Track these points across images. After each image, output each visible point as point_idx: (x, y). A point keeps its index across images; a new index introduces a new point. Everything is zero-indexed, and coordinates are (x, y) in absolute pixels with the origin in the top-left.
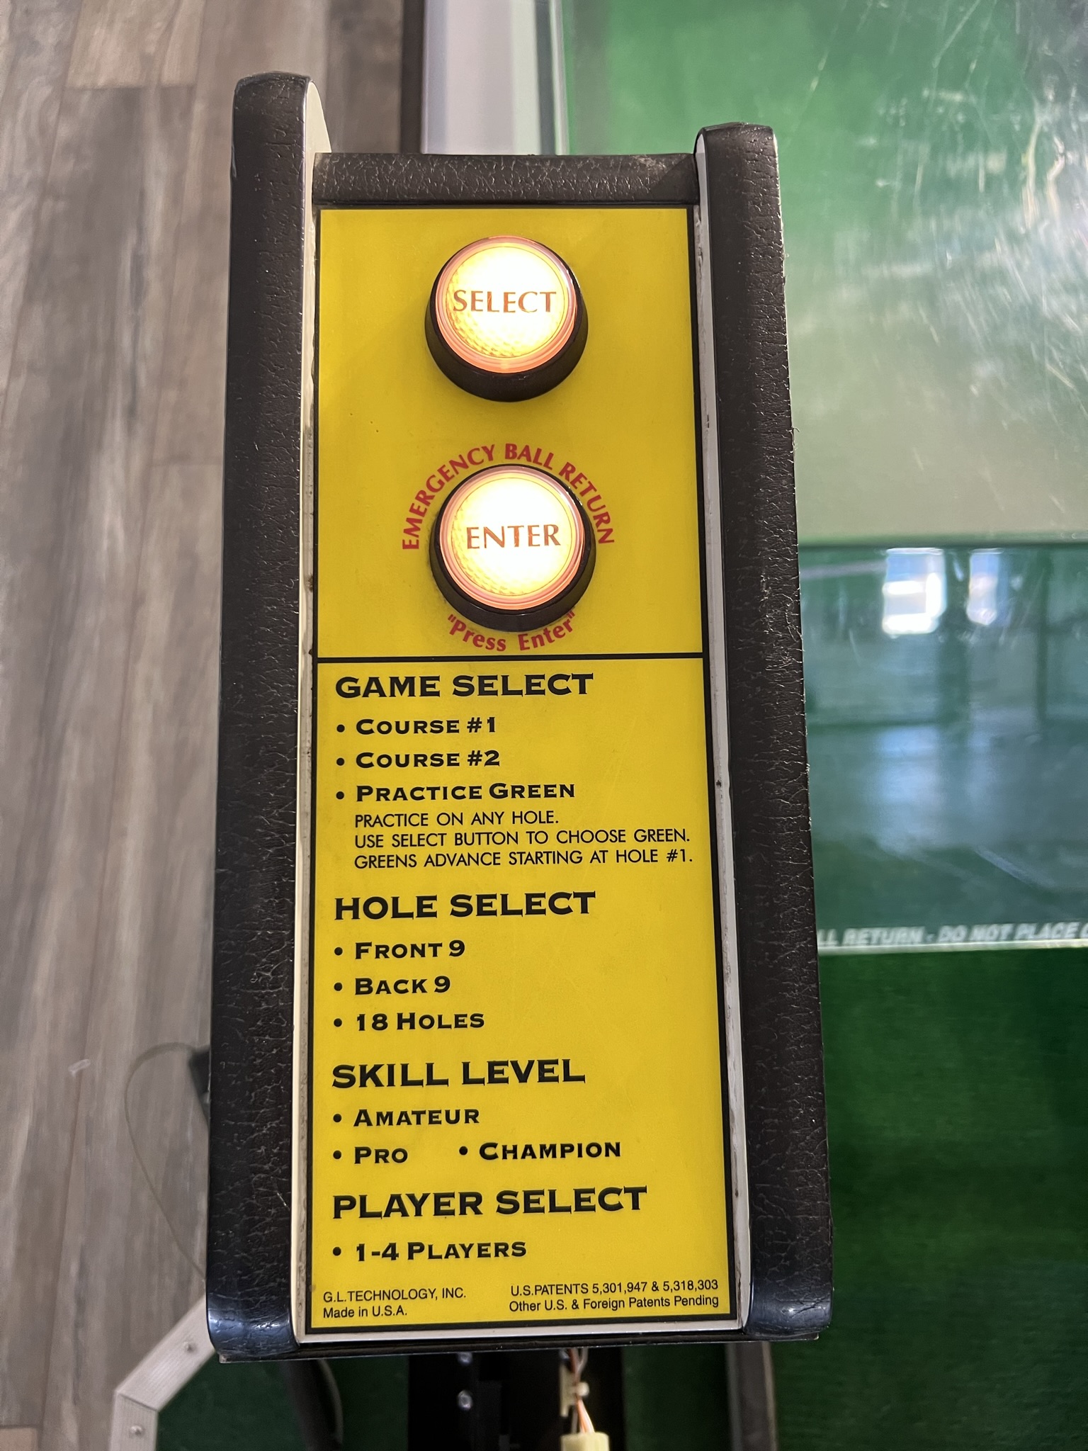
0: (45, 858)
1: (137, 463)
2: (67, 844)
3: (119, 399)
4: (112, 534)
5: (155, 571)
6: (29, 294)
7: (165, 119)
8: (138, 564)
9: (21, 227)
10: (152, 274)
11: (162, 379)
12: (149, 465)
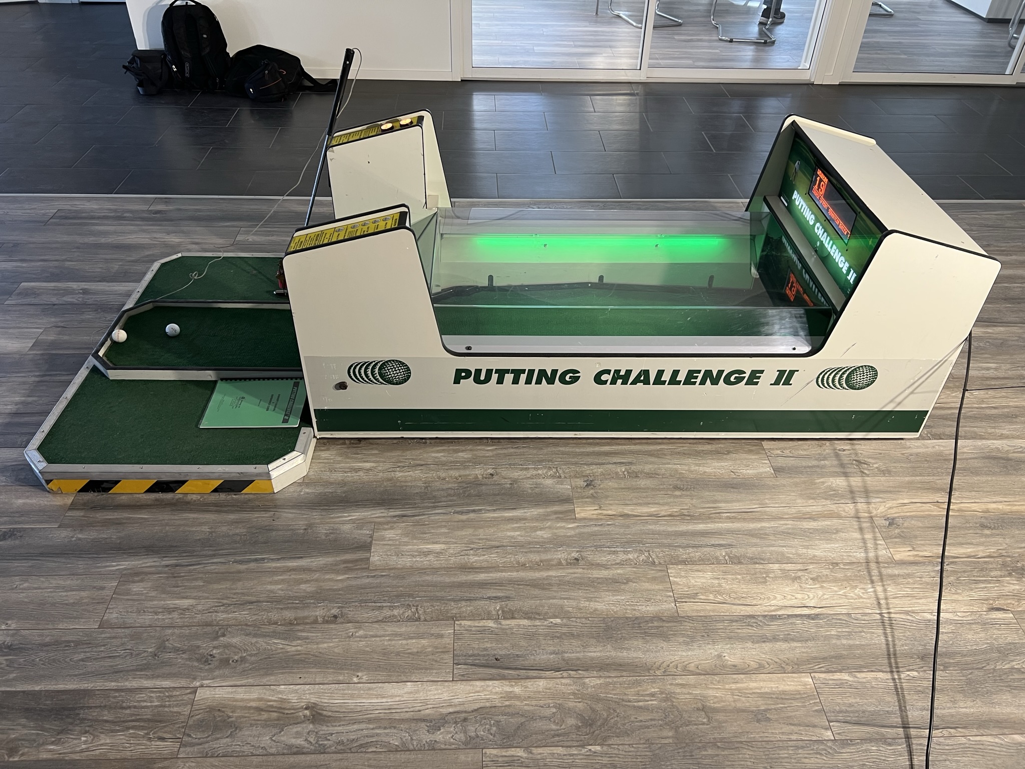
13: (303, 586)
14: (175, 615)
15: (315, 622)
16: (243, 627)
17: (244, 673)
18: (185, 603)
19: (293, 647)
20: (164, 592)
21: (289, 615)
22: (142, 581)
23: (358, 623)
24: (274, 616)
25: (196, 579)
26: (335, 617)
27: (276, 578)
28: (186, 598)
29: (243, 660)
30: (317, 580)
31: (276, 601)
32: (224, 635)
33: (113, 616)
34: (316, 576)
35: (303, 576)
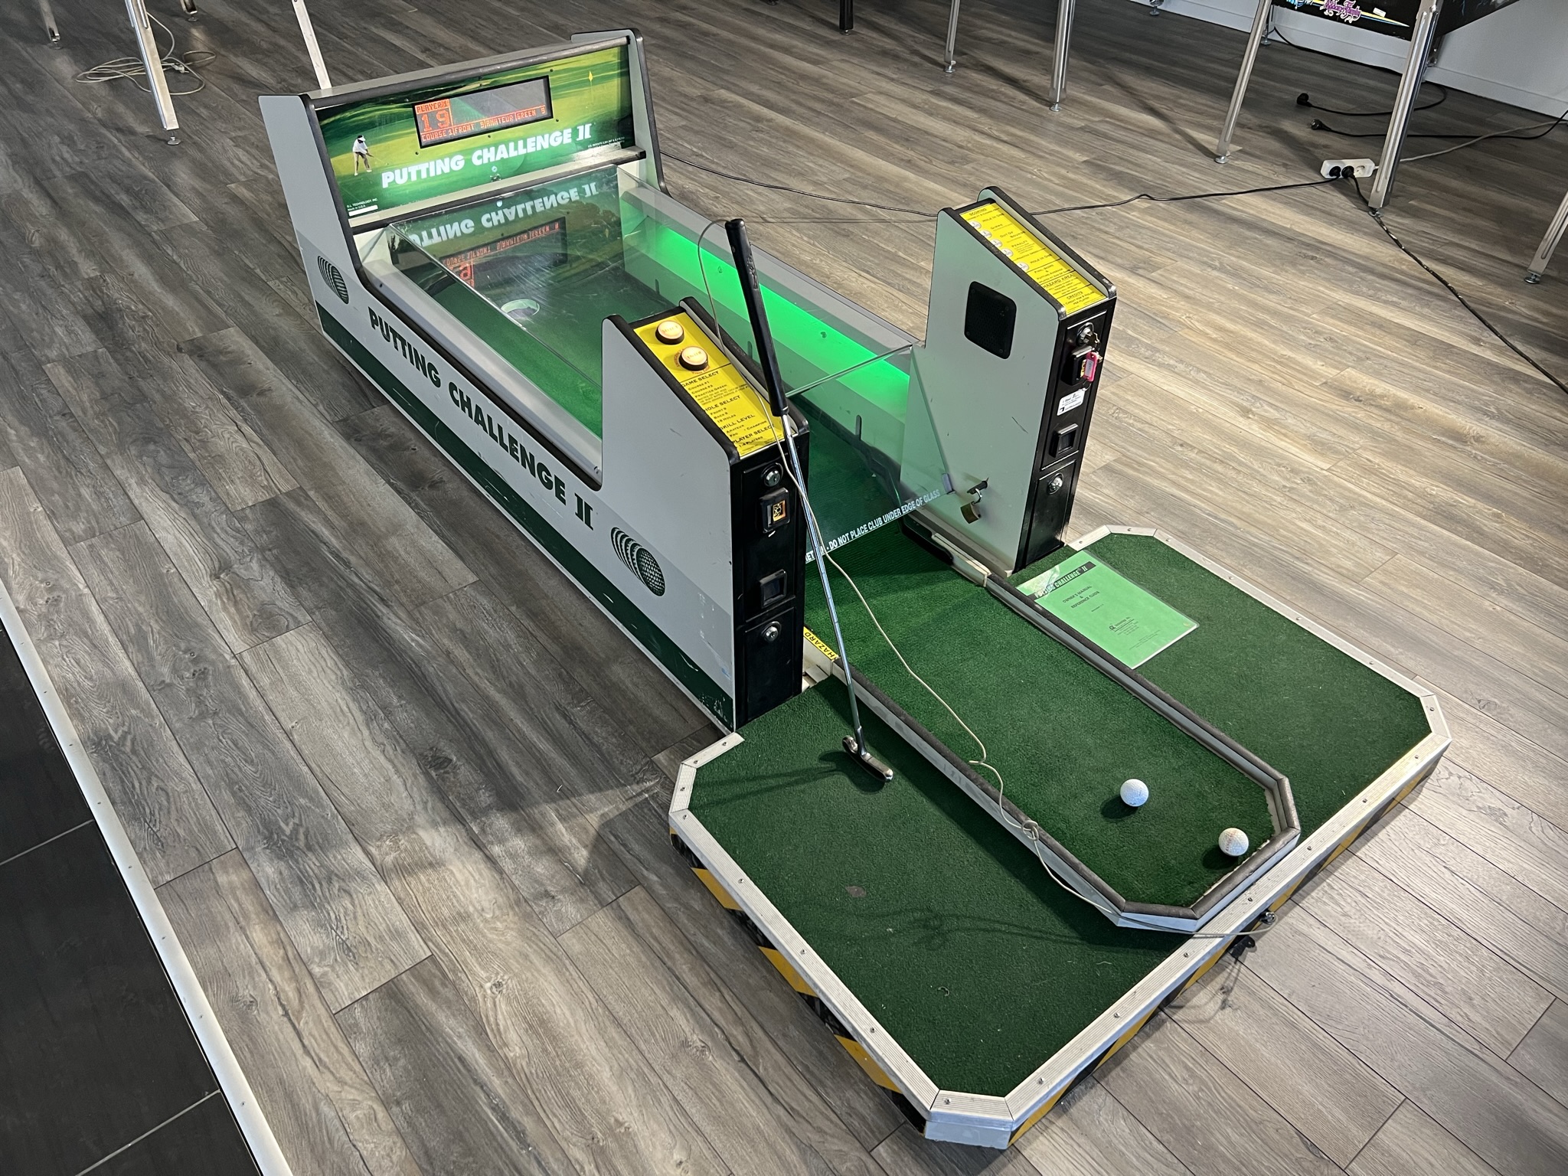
0: (484, 743)
1: (403, 615)
2: (490, 735)
3: (374, 600)
4: (413, 640)
5: (446, 641)
6: (292, 587)
7: (299, 504)
8: (435, 643)
9: (262, 566)
10: (345, 555)
11: (388, 584)
12: (409, 614)
13: (1190, 476)
14: (1320, 522)
15: (1200, 451)
16: (1264, 482)
17: (1283, 458)
18: (1304, 525)
19: (1233, 450)
20: (1321, 545)
21: (1219, 468)
22: (1339, 566)
23: (1168, 433)
24: (1232, 474)
25: (1284, 536)
26: (1181, 445)
27: (1209, 495)
28: (1302, 529)
29: (1279, 465)
30: (1174, 473)
31: (1221, 481)
32: (1285, 487)
33: (1379, 555)
34: (1171, 477)
35: (1183, 482)
